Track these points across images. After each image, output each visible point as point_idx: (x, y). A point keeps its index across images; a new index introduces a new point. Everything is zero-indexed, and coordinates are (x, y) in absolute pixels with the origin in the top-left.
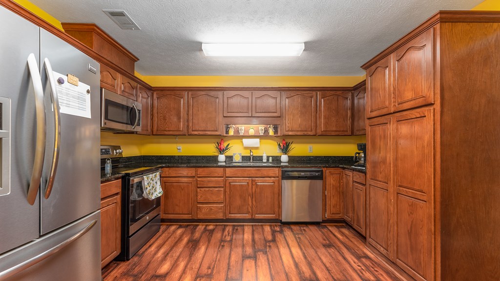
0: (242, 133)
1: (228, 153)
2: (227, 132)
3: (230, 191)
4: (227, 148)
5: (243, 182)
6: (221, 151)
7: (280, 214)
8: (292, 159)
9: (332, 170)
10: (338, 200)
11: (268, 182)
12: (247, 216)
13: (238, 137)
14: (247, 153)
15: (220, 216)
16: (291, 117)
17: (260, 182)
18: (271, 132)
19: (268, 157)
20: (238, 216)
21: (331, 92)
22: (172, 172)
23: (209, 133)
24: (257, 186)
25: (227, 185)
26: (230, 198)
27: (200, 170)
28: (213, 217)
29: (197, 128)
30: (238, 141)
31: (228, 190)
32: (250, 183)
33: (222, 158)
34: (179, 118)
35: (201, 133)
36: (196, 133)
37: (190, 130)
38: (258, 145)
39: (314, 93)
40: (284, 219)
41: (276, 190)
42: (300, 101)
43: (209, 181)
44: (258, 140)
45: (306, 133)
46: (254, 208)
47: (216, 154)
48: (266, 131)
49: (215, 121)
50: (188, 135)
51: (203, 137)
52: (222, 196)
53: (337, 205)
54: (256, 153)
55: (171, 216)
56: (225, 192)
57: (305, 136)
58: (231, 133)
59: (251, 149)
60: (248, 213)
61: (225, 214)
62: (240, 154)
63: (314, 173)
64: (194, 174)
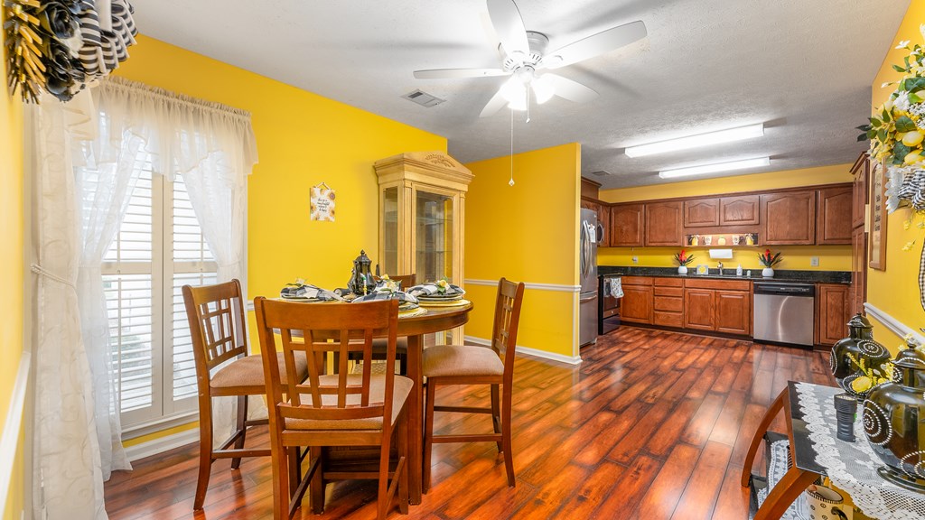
0: (708, 243)
1: (691, 265)
2: (690, 243)
3: (690, 302)
4: (689, 260)
5: (705, 293)
6: (682, 263)
7: (750, 329)
8: (777, 274)
9: (831, 287)
10: (840, 323)
11: (737, 295)
12: (710, 328)
13: (704, 247)
14: (715, 266)
15: (678, 324)
16: (776, 224)
17: (725, 295)
18: (749, 241)
19: (744, 272)
20: (698, 327)
21: (842, 189)
22: (631, 280)
23: (668, 244)
24: (721, 298)
25: (686, 295)
26: (689, 308)
27: (657, 280)
28: (671, 325)
29: (655, 239)
30: (702, 252)
31: (687, 300)
32: (713, 295)
33: (683, 270)
34: (636, 231)
35: (659, 244)
36: (653, 244)
37: (647, 242)
38: (731, 257)
39: (813, 193)
40: (757, 336)
41: (746, 304)
42: (788, 203)
43: (667, 291)
44: (730, 251)
45: (797, 242)
46: (718, 321)
47: (675, 266)
48: (742, 240)
49: (675, 232)
50: (645, 246)
51: (663, 247)
52: (681, 306)
53: (837, 329)
54: (727, 266)
55: (629, 319)
56: (684, 302)
57: (795, 246)
58: (695, 243)
59: (720, 261)
60: (710, 324)
61: (683, 323)
62: (706, 267)
63: (799, 289)
64: (651, 283)
